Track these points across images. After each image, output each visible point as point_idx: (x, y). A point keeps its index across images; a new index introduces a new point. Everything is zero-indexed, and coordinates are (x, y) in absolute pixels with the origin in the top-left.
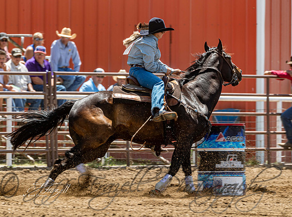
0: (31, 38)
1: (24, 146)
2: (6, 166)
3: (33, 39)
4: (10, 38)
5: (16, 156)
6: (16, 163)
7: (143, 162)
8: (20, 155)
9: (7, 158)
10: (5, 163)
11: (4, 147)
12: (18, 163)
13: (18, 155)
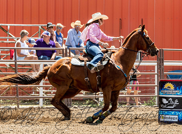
0: (55, 27)
1: (51, 94)
2: (39, 106)
3: (56, 27)
4: (41, 27)
5: (45, 100)
6: (45, 104)
7: (124, 103)
8: (48, 99)
9: (40, 101)
10: (38, 104)
11: (38, 94)
12: (47, 104)
13: (47, 100)
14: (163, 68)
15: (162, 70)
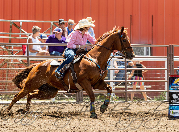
2: (51, 101)
12: (58, 99)
13: (59, 95)
14: (173, 64)
15: (173, 65)
